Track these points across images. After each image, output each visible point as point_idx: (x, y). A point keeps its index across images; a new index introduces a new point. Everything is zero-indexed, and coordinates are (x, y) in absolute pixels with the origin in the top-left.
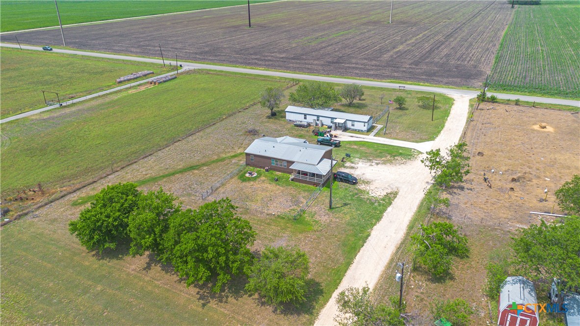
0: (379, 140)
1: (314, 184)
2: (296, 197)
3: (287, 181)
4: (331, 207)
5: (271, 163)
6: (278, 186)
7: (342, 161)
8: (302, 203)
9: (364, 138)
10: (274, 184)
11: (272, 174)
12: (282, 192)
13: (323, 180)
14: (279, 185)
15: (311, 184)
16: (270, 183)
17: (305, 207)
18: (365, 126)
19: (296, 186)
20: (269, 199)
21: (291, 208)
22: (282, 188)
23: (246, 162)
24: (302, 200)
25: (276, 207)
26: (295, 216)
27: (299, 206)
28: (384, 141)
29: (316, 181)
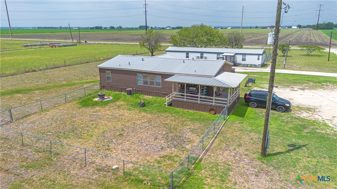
0: (283, 72)
1: (211, 110)
2: (176, 129)
3: (161, 106)
4: (264, 153)
5: (136, 81)
6: (143, 114)
7: (246, 86)
8: (190, 142)
9: (262, 70)
10: (137, 110)
11: (137, 98)
12: (149, 121)
13: (230, 99)
14: (145, 111)
15: (204, 111)
16: (130, 110)
17: (197, 152)
18: (258, 59)
19: (178, 113)
20: (118, 133)
21: (163, 153)
22: (149, 116)
23: (100, 84)
24: (190, 135)
25: (128, 150)
26: (172, 176)
27: (183, 149)
28: (290, 72)
29: (214, 104)
